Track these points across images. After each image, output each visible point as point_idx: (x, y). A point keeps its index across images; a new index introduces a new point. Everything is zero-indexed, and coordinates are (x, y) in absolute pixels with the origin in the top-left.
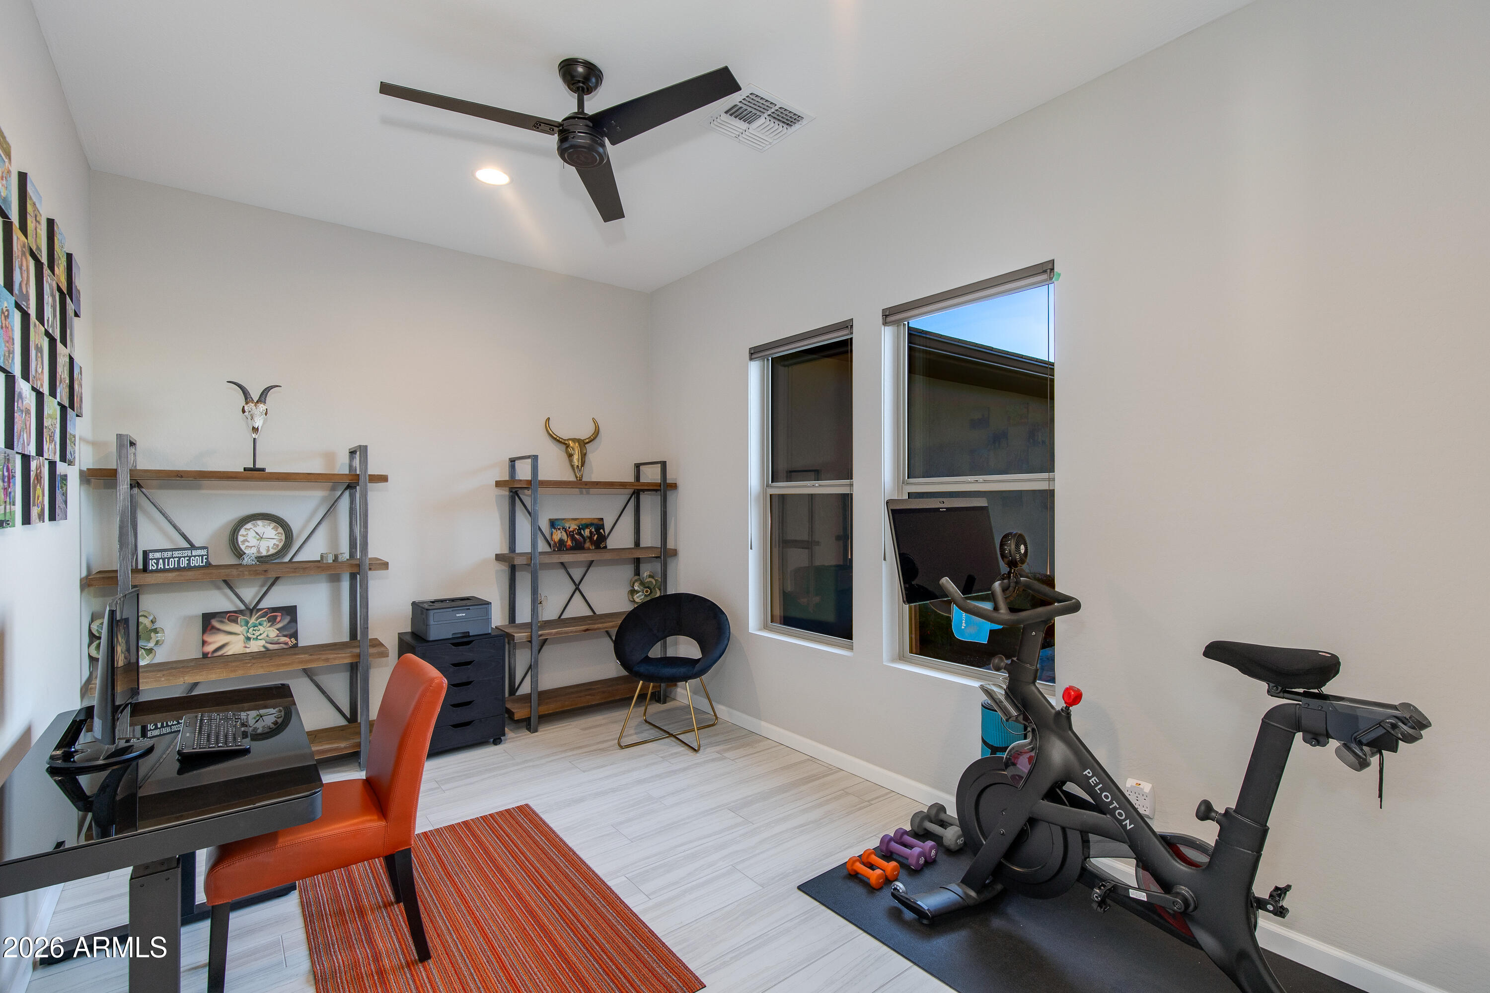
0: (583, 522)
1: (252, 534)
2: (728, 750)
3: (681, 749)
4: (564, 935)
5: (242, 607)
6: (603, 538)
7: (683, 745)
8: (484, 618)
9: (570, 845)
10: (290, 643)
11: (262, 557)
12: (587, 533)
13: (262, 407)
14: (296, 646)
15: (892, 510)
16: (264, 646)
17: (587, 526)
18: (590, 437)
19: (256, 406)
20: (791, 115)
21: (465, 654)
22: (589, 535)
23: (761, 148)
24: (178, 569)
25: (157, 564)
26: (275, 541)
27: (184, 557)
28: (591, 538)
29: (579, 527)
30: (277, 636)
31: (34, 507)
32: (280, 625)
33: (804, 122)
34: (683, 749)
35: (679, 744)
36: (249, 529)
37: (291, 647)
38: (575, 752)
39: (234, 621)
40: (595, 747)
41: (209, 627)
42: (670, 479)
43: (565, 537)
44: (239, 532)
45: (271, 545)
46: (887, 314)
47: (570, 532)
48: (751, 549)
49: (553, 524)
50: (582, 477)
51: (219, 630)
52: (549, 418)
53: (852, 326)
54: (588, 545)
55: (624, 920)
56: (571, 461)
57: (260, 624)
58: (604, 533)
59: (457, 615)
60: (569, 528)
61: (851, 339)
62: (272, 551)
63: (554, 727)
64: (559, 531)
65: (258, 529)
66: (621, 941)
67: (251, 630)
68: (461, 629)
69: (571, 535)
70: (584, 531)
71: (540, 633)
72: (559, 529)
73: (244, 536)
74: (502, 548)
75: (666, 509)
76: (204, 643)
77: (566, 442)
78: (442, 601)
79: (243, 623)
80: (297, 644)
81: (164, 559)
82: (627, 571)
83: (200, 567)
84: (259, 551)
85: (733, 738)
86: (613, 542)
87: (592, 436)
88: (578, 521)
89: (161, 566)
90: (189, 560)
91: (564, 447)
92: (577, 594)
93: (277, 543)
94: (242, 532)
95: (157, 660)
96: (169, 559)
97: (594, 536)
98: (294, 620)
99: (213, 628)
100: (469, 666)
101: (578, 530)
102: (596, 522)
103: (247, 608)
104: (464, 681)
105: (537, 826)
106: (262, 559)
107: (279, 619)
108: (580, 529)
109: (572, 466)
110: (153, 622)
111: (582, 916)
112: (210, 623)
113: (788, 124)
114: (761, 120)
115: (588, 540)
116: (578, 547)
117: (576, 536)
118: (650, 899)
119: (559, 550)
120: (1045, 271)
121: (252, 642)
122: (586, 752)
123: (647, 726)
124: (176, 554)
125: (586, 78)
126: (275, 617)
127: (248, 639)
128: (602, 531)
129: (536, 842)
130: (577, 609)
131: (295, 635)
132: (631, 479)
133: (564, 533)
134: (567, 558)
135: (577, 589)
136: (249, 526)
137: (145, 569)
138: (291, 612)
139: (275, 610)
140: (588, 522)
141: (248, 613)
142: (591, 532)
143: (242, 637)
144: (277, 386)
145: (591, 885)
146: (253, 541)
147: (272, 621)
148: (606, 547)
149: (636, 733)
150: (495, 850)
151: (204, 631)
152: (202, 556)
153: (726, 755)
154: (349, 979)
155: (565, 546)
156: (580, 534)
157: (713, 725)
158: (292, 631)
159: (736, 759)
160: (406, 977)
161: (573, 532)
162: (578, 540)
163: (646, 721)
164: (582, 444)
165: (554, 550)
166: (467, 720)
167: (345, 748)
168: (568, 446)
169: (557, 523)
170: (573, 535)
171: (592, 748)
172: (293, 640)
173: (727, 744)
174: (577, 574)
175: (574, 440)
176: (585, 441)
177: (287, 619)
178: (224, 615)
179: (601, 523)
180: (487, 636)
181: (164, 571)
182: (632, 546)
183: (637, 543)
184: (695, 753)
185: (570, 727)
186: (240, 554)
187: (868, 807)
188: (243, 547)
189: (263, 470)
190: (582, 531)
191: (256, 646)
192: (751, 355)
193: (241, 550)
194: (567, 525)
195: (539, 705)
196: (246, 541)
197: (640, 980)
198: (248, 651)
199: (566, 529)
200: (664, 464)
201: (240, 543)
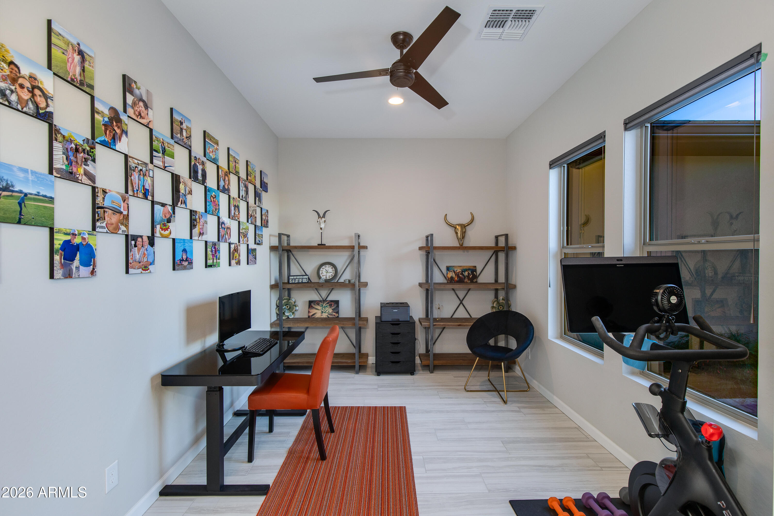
0: (465, 268)
1: (324, 270)
2: (525, 408)
3: (497, 400)
4: (378, 473)
5: (322, 300)
6: (475, 277)
7: (501, 398)
8: (406, 313)
9: (410, 432)
10: (336, 315)
11: (327, 280)
12: (466, 274)
13: (323, 219)
14: (338, 317)
15: (563, 265)
16: (327, 316)
17: (466, 270)
18: (468, 223)
19: (321, 219)
20: (528, 12)
21: (396, 329)
22: (467, 275)
23: (519, 38)
24: (299, 283)
25: (292, 281)
26: (331, 274)
27: (301, 279)
28: (468, 276)
29: (462, 270)
30: (332, 312)
31: (233, 260)
32: (333, 308)
33: (537, 13)
34: (500, 400)
35: (498, 397)
36: (323, 268)
37: (336, 317)
38: (443, 387)
39: (318, 304)
40: (454, 387)
41: (311, 306)
42: (510, 244)
43: (454, 276)
44: (320, 269)
45: (330, 275)
46: (627, 122)
47: (457, 273)
48: (550, 287)
49: (448, 268)
50: (462, 244)
51: (313, 307)
52: (446, 214)
53: (605, 135)
54: (466, 280)
55: (407, 478)
56: (457, 236)
57: (327, 307)
58: (476, 274)
59: (394, 311)
60: (457, 271)
61: (604, 146)
62: (331, 277)
63: (443, 372)
64: (451, 272)
65: (327, 268)
66: (398, 487)
67: (324, 308)
68: (396, 317)
69: (457, 275)
70: (465, 272)
71: (435, 323)
72: (451, 271)
73: (322, 271)
74: (422, 279)
75: (508, 261)
76: (309, 312)
77: (455, 226)
78: (392, 303)
79: (321, 306)
80: (338, 316)
81: (294, 279)
82: (490, 296)
83: (305, 282)
84: (326, 277)
85: (533, 402)
86: (481, 279)
87: (469, 222)
88: (462, 267)
89: (293, 282)
90: (302, 280)
91: (454, 228)
92: (461, 305)
93: (332, 274)
94: (321, 269)
95: (296, 316)
96: (296, 279)
97: (470, 275)
98: (338, 306)
99: (312, 306)
100: (398, 335)
101: (461, 272)
102: (472, 268)
103: (323, 300)
104: (396, 342)
105: (402, 418)
106: (327, 281)
107: (333, 305)
108: (462, 271)
109: (458, 238)
110: (295, 302)
111: (391, 468)
112: (311, 305)
113: (529, 18)
114: (509, 23)
115: (467, 278)
116: (461, 281)
117: (460, 275)
118: (426, 473)
119: (451, 282)
120: (752, 56)
121: (324, 313)
122: (449, 389)
123: (489, 383)
124: (298, 277)
125: (404, 40)
126: (332, 304)
127: (322, 312)
128: (475, 273)
129: (396, 425)
130: (461, 313)
131: (338, 312)
132: (492, 244)
133: (453, 273)
134: (456, 286)
135: (461, 303)
136: (324, 267)
137: (288, 283)
138: (337, 302)
139: (332, 301)
140: (467, 268)
141: (323, 302)
142: (468, 273)
143: (320, 311)
144: (328, 210)
145: (405, 455)
146: (325, 274)
147: (331, 306)
148: (476, 282)
149: (480, 385)
150: (378, 424)
151: (309, 308)
152: (306, 278)
153: (522, 410)
154: (298, 456)
155: (454, 280)
156: (462, 274)
157: (526, 391)
158: (337, 311)
159: (526, 414)
160: (314, 464)
161: (458, 273)
162: (461, 277)
163: (489, 380)
164: (463, 226)
165: (448, 282)
166: (397, 360)
167: (350, 363)
168: (455, 228)
169: (450, 268)
170: (459, 275)
171: (452, 388)
172: (337, 314)
173: (527, 404)
174: (461, 295)
175: (459, 225)
176: (465, 225)
177: (336, 305)
178: (315, 302)
179: (475, 268)
180: (408, 322)
181: (294, 283)
182: (493, 281)
183: (496, 280)
184: (504, 404)
185: (450, 374)
186: (320, 278)
187: (598, 471)
188: (321, 275)
189: (325, 245)
190: (464, 273)
191: (325, 315)
192: (550, 166)
193: (320, 276)
194: (455, 270)
195: (434, 360)
196: (322, 273)
197: (393, 510)
198: (322, 317)
199: (455, 272)
200: (506, 236)
201: (320, 274)
